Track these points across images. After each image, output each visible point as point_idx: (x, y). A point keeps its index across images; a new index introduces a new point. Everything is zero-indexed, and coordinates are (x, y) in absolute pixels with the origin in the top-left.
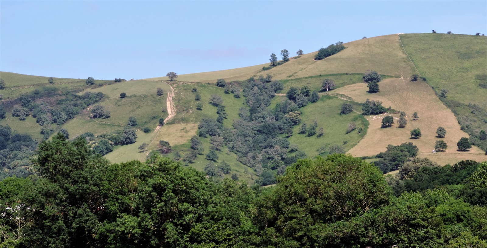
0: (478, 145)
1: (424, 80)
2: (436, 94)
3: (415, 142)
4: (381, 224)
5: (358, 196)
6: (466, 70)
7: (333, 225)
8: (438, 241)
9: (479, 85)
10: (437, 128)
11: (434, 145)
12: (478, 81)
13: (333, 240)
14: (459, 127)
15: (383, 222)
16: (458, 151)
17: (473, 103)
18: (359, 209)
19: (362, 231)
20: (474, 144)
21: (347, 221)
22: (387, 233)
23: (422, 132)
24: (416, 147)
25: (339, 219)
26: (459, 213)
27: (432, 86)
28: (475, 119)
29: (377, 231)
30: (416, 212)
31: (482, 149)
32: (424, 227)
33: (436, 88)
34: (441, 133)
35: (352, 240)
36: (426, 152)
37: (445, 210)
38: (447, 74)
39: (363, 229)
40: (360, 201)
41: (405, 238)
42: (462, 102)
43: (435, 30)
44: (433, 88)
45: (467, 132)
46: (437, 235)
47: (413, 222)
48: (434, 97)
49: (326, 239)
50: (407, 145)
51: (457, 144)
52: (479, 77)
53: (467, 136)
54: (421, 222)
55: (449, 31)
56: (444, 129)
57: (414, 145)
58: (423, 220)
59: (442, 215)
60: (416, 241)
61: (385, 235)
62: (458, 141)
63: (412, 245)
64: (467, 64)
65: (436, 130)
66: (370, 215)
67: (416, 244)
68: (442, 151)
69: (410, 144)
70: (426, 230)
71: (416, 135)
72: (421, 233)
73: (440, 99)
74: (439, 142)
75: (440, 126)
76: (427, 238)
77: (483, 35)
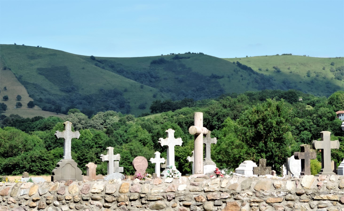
0: (38, 105)
1: (10, 69)
2: (16, 77)
3: (5, 103)
4: (29, 159)
5: (19, 147)
6: (32, 65)
7: (8, 159)
8: (53, 166)
9: (39, 73)
10: (17, 95)
11: (16, 104)
12: (38, 71)
13: (8, 166)
14: (28, 95)
15: (30, 158)
16: (28, 108)
17: (35, 83)
18: (20, 152)
19: (21, 162)
20: (36, 105)
21: (15, 157)
22: (31, 163)
23: (9, 97)
24: (5, 105)
25: (11, 156)
26: (61, 154)
27: (14, 73)
28: (36, 91)
29: (27, 162)
30: (44, 154)
31: (40, 107)
32: (47, 160)
33: (16, 74)
34: (19, 98)
35: (16, 166)
36: (11, 108)
37: (55, 152)
38: (22, 67)
39: (22, 161)
40: (20, 149)
41: (39, 165)
42: (30, 82)
43: (16, 43)
44: (14, 74)
45: (32, 98)
46: (52, 163)
47: (43, 158)
48: (15, 79)
49: (5, 165)
50: (1, 104)
51: (27, 104)
52: (38, 69)
53: (32, 100)
54: (46, 158)
55: (23, 44)
56: (20, 96)
57: (5, 104)
58: (47, 157)
59: (54, 155)
60: (43, 166)
61: (30, 164)
62: (28, 102)
63: (42, 168)
64: (32, 62)
65: (16, 97)
66: (24, 155)
67: (43, 168)
68: (20, 108)
69: (3, 103)
70: (48, 162)
71: (6, 98)
72: (46, 163)
73: (18, 80)
74: (18, 103)
75: (18, 94)
76: (48, 165)
77: (41, 47)
